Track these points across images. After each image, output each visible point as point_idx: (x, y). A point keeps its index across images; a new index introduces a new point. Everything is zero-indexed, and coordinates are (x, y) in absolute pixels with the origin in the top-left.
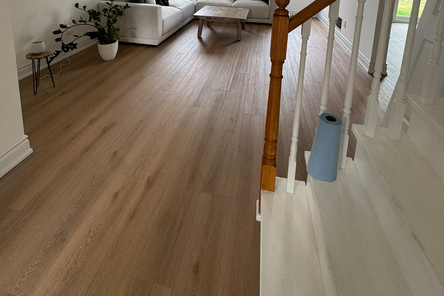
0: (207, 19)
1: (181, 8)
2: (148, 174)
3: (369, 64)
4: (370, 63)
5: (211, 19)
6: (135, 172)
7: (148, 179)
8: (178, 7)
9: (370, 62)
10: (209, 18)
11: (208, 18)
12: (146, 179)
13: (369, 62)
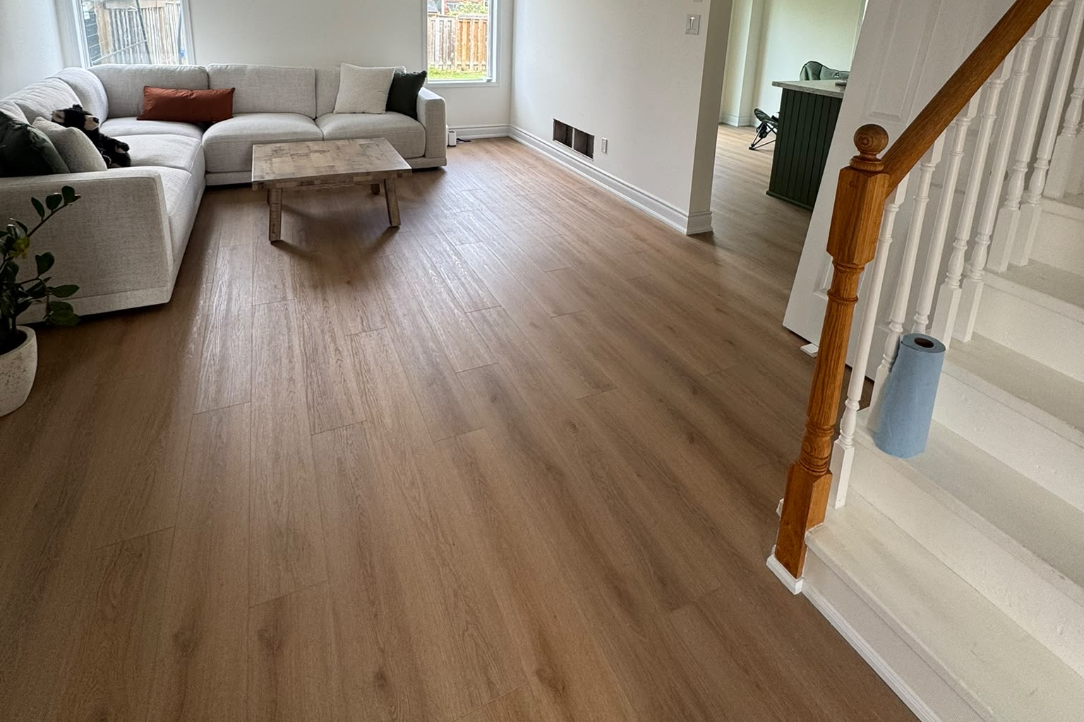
0: (301, 185)
1: (182, 166)
2: (528, 666)
3: (687, 219)
4: (689, 217)
5: (313, 184)
6: (490, 684)
7: (539, 673)
8: (173, 163)
9: (688, 214)
10: (308, 182)
11: (302, 182)
12: (534, 680)
13: (685, 215)
